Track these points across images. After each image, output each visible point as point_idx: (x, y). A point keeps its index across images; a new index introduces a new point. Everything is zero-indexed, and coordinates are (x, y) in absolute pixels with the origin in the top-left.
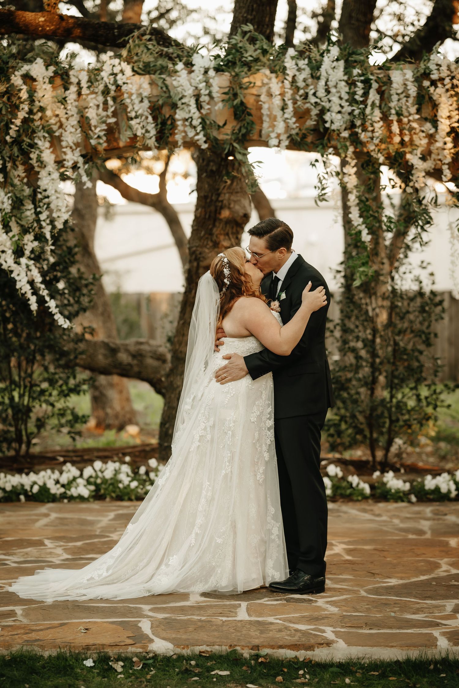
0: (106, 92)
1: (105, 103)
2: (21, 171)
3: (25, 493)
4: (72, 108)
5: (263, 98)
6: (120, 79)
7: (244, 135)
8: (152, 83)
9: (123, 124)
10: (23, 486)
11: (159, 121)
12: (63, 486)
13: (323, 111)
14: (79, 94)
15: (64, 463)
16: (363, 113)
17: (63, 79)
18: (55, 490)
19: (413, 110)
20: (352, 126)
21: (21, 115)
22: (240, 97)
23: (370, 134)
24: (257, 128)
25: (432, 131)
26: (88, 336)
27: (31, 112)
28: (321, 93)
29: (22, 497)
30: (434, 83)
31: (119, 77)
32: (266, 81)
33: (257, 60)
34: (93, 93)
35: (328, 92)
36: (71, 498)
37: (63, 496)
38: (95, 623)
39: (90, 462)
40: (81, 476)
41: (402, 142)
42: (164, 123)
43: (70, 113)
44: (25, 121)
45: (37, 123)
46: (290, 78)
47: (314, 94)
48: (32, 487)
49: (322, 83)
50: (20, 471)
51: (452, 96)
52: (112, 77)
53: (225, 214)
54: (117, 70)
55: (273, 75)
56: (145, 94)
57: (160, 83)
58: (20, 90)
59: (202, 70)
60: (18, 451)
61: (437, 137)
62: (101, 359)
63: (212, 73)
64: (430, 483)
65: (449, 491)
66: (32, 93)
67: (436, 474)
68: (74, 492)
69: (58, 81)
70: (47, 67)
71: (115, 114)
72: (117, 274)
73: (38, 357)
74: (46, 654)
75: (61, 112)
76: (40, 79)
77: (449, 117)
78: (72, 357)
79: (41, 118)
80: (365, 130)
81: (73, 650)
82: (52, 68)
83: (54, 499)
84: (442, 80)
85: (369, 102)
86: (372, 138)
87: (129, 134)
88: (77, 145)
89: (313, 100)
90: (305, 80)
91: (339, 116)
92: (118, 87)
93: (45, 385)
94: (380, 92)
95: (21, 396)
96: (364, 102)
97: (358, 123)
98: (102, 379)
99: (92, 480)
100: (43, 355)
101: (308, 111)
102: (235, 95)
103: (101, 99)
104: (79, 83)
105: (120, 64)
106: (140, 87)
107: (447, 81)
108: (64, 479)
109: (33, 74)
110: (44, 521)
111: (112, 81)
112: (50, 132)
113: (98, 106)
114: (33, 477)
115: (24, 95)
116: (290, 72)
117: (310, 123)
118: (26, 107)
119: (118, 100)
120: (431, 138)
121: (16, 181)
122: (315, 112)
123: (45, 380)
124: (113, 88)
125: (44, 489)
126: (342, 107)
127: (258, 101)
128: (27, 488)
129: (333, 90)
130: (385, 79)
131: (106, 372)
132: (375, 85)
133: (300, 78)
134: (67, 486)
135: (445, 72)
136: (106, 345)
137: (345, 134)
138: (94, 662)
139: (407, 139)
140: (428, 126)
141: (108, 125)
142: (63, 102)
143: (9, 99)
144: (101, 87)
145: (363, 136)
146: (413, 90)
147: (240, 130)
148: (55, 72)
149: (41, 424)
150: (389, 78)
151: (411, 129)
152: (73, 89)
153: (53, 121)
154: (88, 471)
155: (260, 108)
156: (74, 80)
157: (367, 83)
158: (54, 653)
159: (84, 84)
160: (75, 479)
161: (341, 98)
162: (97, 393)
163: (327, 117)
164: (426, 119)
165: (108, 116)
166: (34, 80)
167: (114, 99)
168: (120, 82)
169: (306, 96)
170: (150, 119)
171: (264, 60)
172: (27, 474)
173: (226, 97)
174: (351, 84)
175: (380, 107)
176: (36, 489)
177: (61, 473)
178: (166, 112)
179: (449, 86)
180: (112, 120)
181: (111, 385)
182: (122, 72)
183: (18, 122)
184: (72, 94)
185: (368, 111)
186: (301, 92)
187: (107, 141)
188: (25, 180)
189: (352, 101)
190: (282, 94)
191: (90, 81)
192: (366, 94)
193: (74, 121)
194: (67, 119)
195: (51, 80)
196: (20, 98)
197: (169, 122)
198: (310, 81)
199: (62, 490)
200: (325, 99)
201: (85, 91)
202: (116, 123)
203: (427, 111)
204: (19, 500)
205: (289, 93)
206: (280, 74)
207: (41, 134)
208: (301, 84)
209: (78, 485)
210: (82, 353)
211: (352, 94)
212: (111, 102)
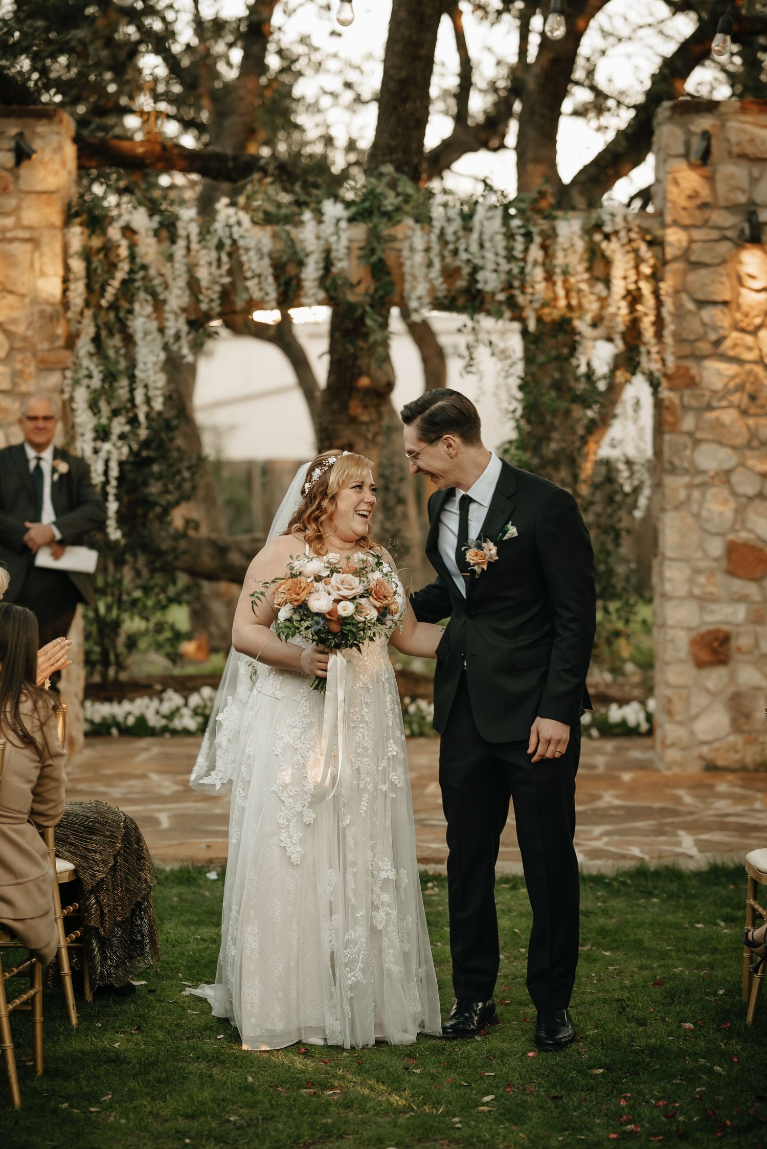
0: (220, 246)
1: (219, 260)
2: (117, 341)
3: (118, 725)
4: (180, 265)
5: (406, 253)
6: (237, 232)
7: (382, 298)
8: (275, 236)
9: (239, 285)
10: (114, 717)
11: (282, 281)
12: (164, 717)
13: (476, 269)
14: (188, 249)
15: (163, 691)
16: (522, 271)
17: (169, 231)
18: (154, 721)
19: (581, 268)
20: (509, 286)
21: (120, 275)
22: (379, 254)
23: (529, 297)
24: (397, 289)
25: (604, 293)
26: (191, 533)
27: (131, 272)
28: (474, 247)
29: (114, 731)
30: (607, 237)
31: (235, 229)
32: (409, 233)
33: (398, 209)
34: (204, 247)
35: (482, 246)
36: (175, 732)
37: (165, 730)
38: (217, 843)
39: (196, 689)
40: (186, 705)
41: (569, 307)
42: (288, 284)
43: (177, 272)
44: (124, 282)
45: (138, 284)
46: (437, 231)
47: (466, 250)
48: (126, 718)
49: (475, 236)
50: (109, 700)
51: (628, 252)
52: (227, 229)
53: (364, 382)
54: (233, 220)
55: (418, 227)
56: (266, 250)
57: (284, 236)
58: (119, 246)
59: (334, 221)
60: (104, 675)
61: (610, 301)
62: (207, 560)
63: (343, 224)
64: (615, 714)
65: (638, 725)
66: (132, 247)
67: (623, 702)
68: (177, 724)
69: (164, 233)
70: (151, 216)
71: (230, 272)
72: (217, 431)
73: (129, 558)
74: (168, 868)
75: (166, 269)
76: (142, 231)
77: (625, 278)
78: (170, 557)
79: (144, 278)
80: (523, 292)
81: (195, 864)
82: (157, 218)
83: (152, 732)
84: (616, 233)
85: (530, 259)
86: (531, 302)
87: (245, 296)
88: (184, 310)
89: (464, 256)
90: (455, 233)
91: (494, 276)
92: (234, 242)
93: (138, 594)
94: (544, 247)
95: (109, 608)
96: (524, 260)
97: (516, 283)
98: (207, 587)
99: (199, 711)
100: (135, 556)
101: (458, 270)
102: (373, 251)
103: (214, 254)
104: (188, 237)
105: (236, 214)
106: (259, 242)
107: (623, 234)
108: (166, 708)
109: (135, 225)
110: (144, 756)
111: (228, 234)
112: (154, 294)
113: (210, 264)
114: (126, 706)
115: (123, 252)
116: (437, 224)
117: (461, 283)
118: (125, 266)
119: (235, 256)
120: (603, 301)
121: (111, 353)
122: (466, 270)
123: (137, 587)
124: (228, 242)
125: (141, 720)
126: (498, 264)
127: (399, 257)
128: (120, 719)
129: (488, 245)
130: (550, 232)
131: (212, 577)
132: (538, 239)
133: (450, 230)
134: (171, 716)
135: (620, 223)
136: (213, 543)
137: (501, 297)
138: (218, 875)
139: (574, 302)
140: (600, 288)
141: (223, 285)
142: (170, 258)
143: (106, 256)
144: (214, 241)
145: (521, 299)
146: (580, 245)
147: (376, 290)
148: (161, 224)
149: (132, 643)
150: (554, 229)
151: (579, 291)
152: (181, 243)
153: (157, 281)
154: (194, 700)
155: (401, 265)
156: (182, 232)
157: (528, 236)
158: (176, 866)
159: (194, 237)
160: (178, 709)
161: (497, 254)
162: (197, 606)
163: (480, 276)
164: (597, 279)
165: (221, 276)
166: (134, 232)
167: (230, 255)
168: (236, 236)
169: (455, 252)
170: (271, 279)
171: (407, 208)
172: (120, 702)
173: (362, 253)
174: (510, 236)
175: (544, 264)
176: (131, 721)
177: (161, 700)
178: (291, 270)
179: (625, 240)
180: (226, 280)
181: (217, 595)
182: (239, 223)
183: (116, 283)
184: (179, 250)
185: (528, 269)
186: (451, 247)
187: (221, 305)
188: (123, 351)
189: (510, 258)
190: (428, 250)
191: (200, 234)
192: (526, 250)
193: (182, 282)
194: (174, 279)
195: (156, 233)
196: (118, 256)
197: (294, 282)
198: (461, 233)
199: (163, 722)
200: (478, 255)
201: (195, 246)
202: (232, 284)
203: (599, 270)
204: (109, 734)
205: (436, 247)
206: (426, 226)
207: (142, 295)
208: (450, 237)
209: (181, 717)
210: (184, 552)
211: (510, 249)
212: (225, 258)
